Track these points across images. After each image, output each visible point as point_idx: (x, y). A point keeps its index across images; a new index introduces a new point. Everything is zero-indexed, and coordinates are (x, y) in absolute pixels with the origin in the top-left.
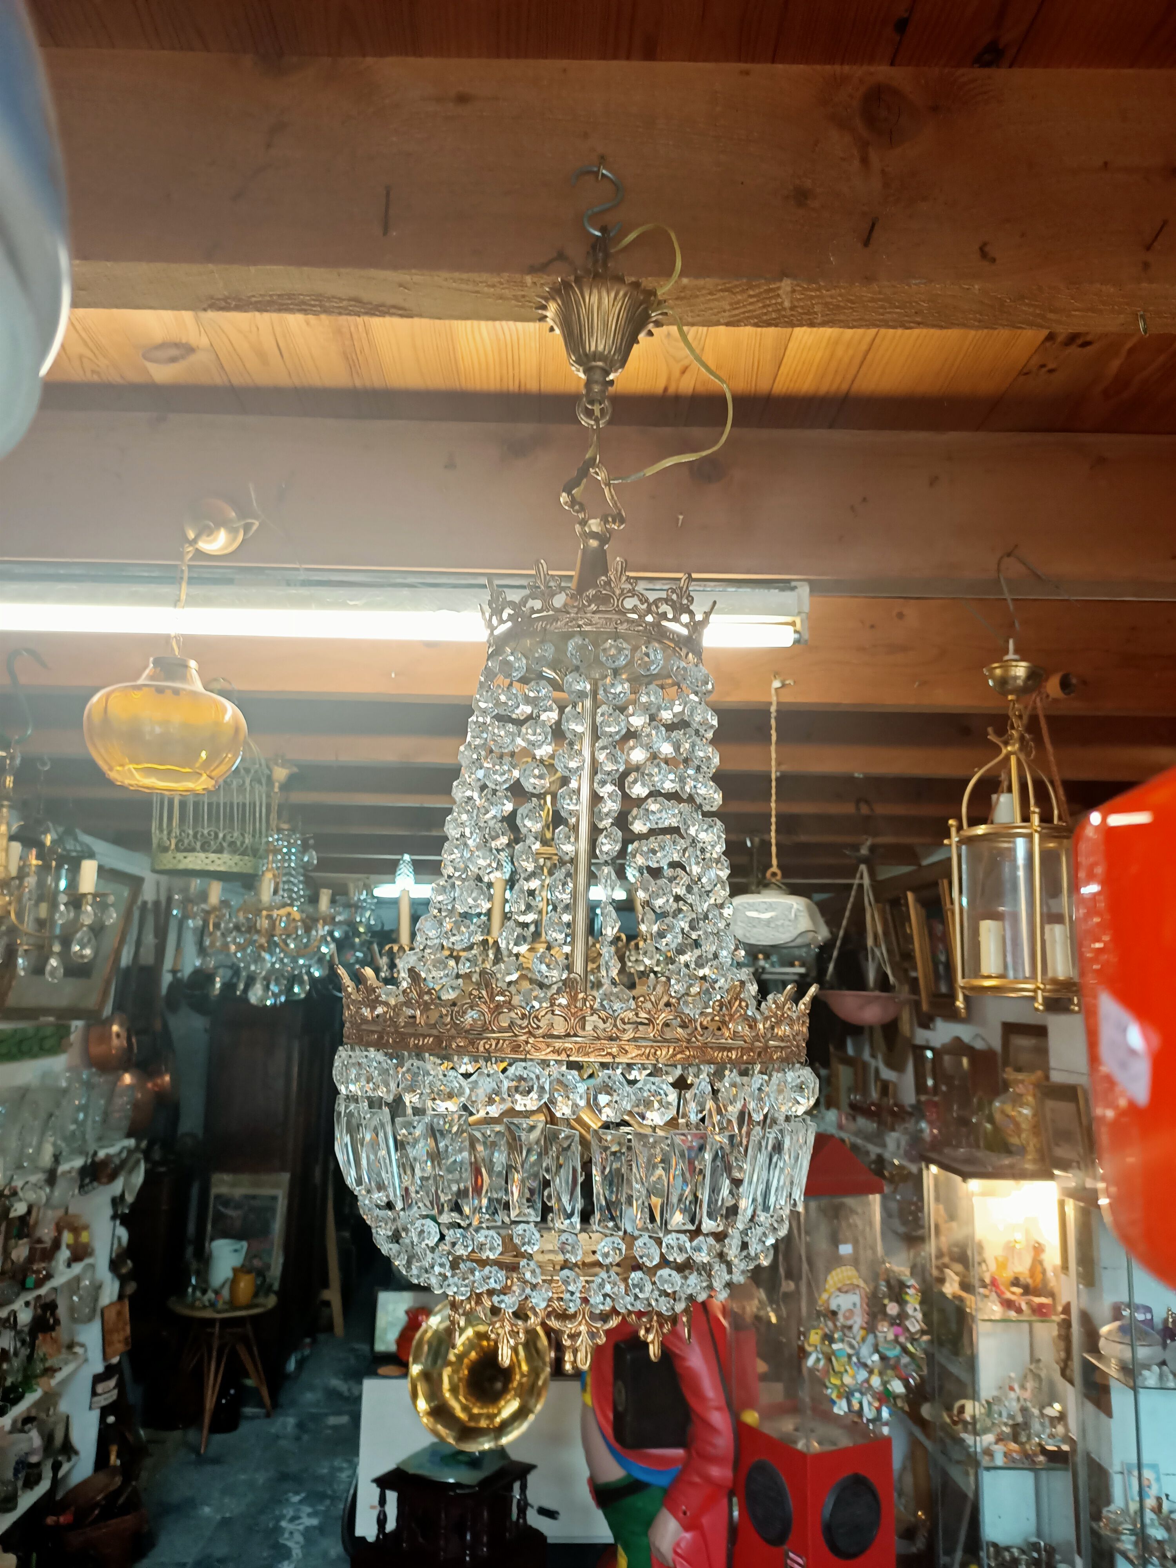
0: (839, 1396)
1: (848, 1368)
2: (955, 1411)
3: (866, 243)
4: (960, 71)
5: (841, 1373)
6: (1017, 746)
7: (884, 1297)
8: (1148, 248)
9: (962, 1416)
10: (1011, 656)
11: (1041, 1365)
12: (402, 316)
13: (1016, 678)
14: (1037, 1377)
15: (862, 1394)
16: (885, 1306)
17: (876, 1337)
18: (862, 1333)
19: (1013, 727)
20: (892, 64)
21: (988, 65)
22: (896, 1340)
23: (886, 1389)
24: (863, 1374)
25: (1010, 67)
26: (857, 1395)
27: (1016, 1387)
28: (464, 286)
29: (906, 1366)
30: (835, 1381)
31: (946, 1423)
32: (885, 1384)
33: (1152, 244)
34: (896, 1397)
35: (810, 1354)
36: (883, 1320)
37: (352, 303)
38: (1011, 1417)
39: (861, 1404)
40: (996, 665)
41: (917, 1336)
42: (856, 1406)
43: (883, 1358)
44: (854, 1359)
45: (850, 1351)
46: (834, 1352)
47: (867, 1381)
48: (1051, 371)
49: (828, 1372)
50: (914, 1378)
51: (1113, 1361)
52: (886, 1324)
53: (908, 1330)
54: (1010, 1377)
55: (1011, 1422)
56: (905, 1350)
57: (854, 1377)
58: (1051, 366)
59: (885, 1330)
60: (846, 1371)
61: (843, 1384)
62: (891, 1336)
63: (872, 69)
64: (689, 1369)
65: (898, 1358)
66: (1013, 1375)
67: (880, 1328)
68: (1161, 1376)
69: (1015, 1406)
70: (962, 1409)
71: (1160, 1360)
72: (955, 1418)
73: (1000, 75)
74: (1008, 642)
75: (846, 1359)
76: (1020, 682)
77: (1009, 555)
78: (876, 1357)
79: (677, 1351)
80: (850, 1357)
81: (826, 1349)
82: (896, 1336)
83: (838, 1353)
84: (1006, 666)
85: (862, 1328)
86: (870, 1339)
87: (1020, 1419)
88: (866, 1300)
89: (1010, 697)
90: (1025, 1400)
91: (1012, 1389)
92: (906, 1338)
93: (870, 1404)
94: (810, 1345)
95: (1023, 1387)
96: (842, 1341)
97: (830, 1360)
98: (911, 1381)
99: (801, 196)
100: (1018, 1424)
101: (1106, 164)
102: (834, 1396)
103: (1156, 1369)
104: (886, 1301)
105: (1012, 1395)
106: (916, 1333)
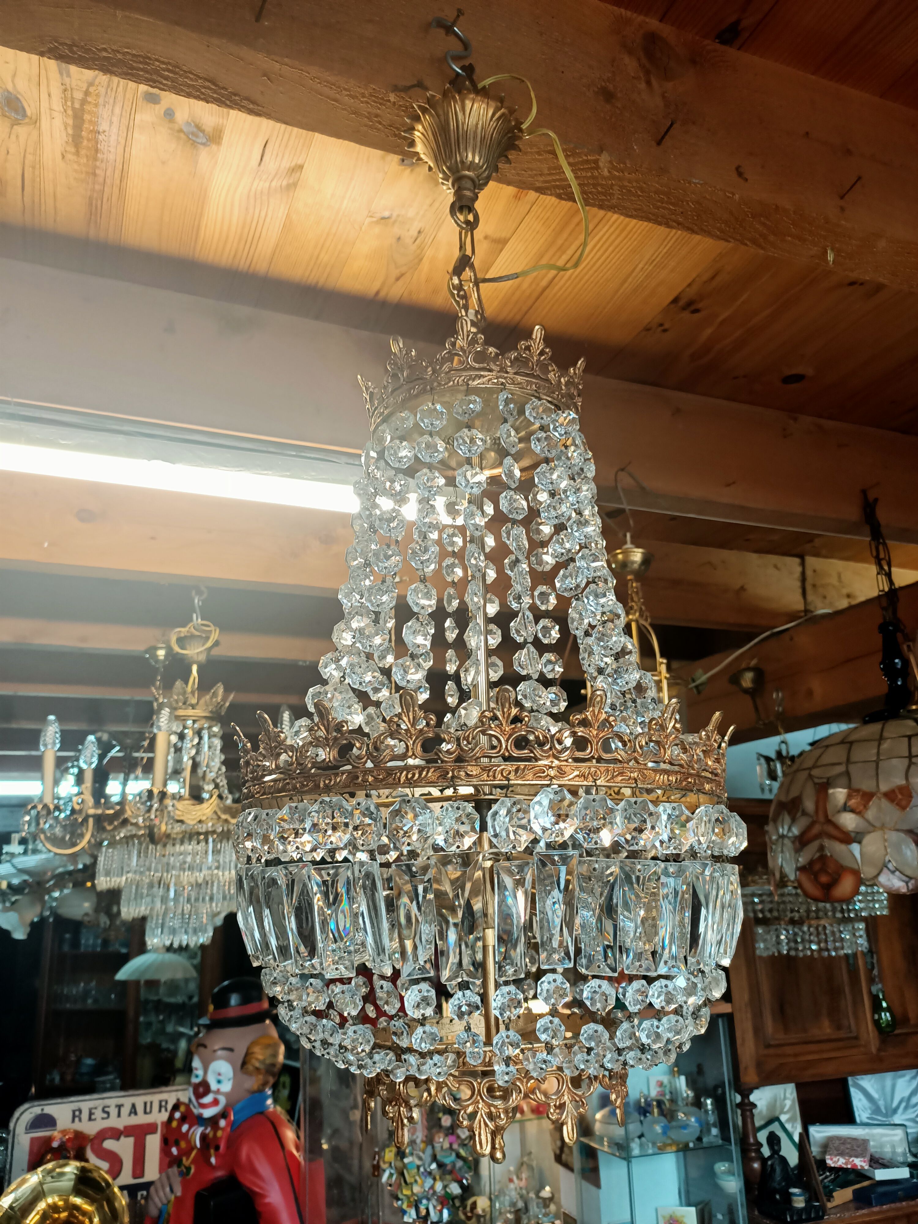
0: (409, 1206)
1: (417, 1178)
2: (468, 1208)
3: (659, 143)
4: (706, 42)
5: (411, 1184)
6: (637, 614)
7: (439, 1112)
8: (842, 197)
9: (475, 1211)
10: (629, 545)
11: (532, 1156)
12: (251, 112)
13: (633, 562)
14: (531, 1168)
15: (428, 1199)
16: (440, 1119)
17: (433, 1147)
18: (422, 1146)
19: (632, 601)
20: (661, 21)
21: (724, 42)
22: (451, 1148)
23: (446, 1192)
24: (429, 1182)
25: (739, 49)
26: (424, 1202)
27: (515, 1178)
28: (326, 90)
29: (460, 1169)
30: (406, 1192)
31: (461, 1220)
32: (445, 1187)
33: (845, 195)
34: (454, 1198)
35: (384, 1171)
36: (438, 1132)
37: (207, 84)
38: (513, 1204)
39: (427, 1209)
40: (618, 551)
41: (466, 1142)
42: (423, 1212)
43: (440, 1165)
44: (422, 1169)
45: (418, 1162)
46: (405, 1166)
47: (432, 1187)
48: (665, 331)
49: (400, 1184)
50: (467, 1179)
51: (605, 1139)
52: (441, 1135)
53: (458, 1137)
54: (509, 1171)
55: (512, 1210)
56: (458, 1156)
57: (422, 1186)
58: (666, 326)
59: (442, 1141)
60: (416, 1181)
61: (413, 1194)
62: (446, 1145)
63: (647, 20)
64: (269, 1204)
65: (454, 1164)
66: (512, 1168)
67: (437, 1139)
68: (641, 1146)
69: (514, 1195)
70: (474, 1205)
71: (639, 1133)
72: (469, 1214)
73: (731, 52)
74: (625, 536)
75: (416, 1170)
76: (636, 566)
77: (622, 470)
78: (434, 1166)
79: (257, 1190)
80: (418, 1167)
81: (399, 1164)
82: (451, 1144)
83: (409, 1167)
84: (626, 553)
85: (423, 1141)
86: (429, 1150)
87: (520, 1204)
88: (425, 1116)
89: (629, 577)
90: (521, 1188)
91: (511, 1180)
92: (459, 1145)
93: (435, 1207)
94: (384, 1162)
95: (519, 1178)
96: (412, 1154)
97: (402, 1174)
98: (464, 1181)
99: (608, 96)
100: (519, 1210)
101: (807, 133)
102: (405, 1207)
103: (637, 1140)
104: (441, 1115)
105: (512, 1186)
106: (466, 1139)
